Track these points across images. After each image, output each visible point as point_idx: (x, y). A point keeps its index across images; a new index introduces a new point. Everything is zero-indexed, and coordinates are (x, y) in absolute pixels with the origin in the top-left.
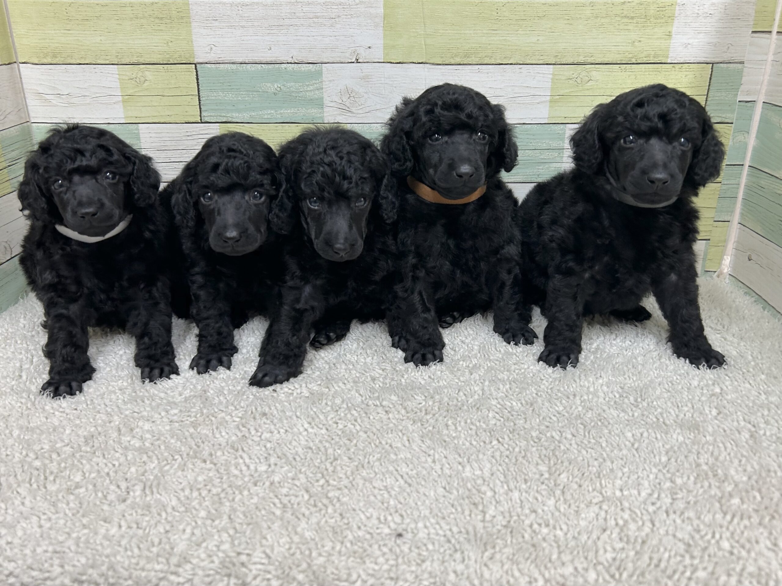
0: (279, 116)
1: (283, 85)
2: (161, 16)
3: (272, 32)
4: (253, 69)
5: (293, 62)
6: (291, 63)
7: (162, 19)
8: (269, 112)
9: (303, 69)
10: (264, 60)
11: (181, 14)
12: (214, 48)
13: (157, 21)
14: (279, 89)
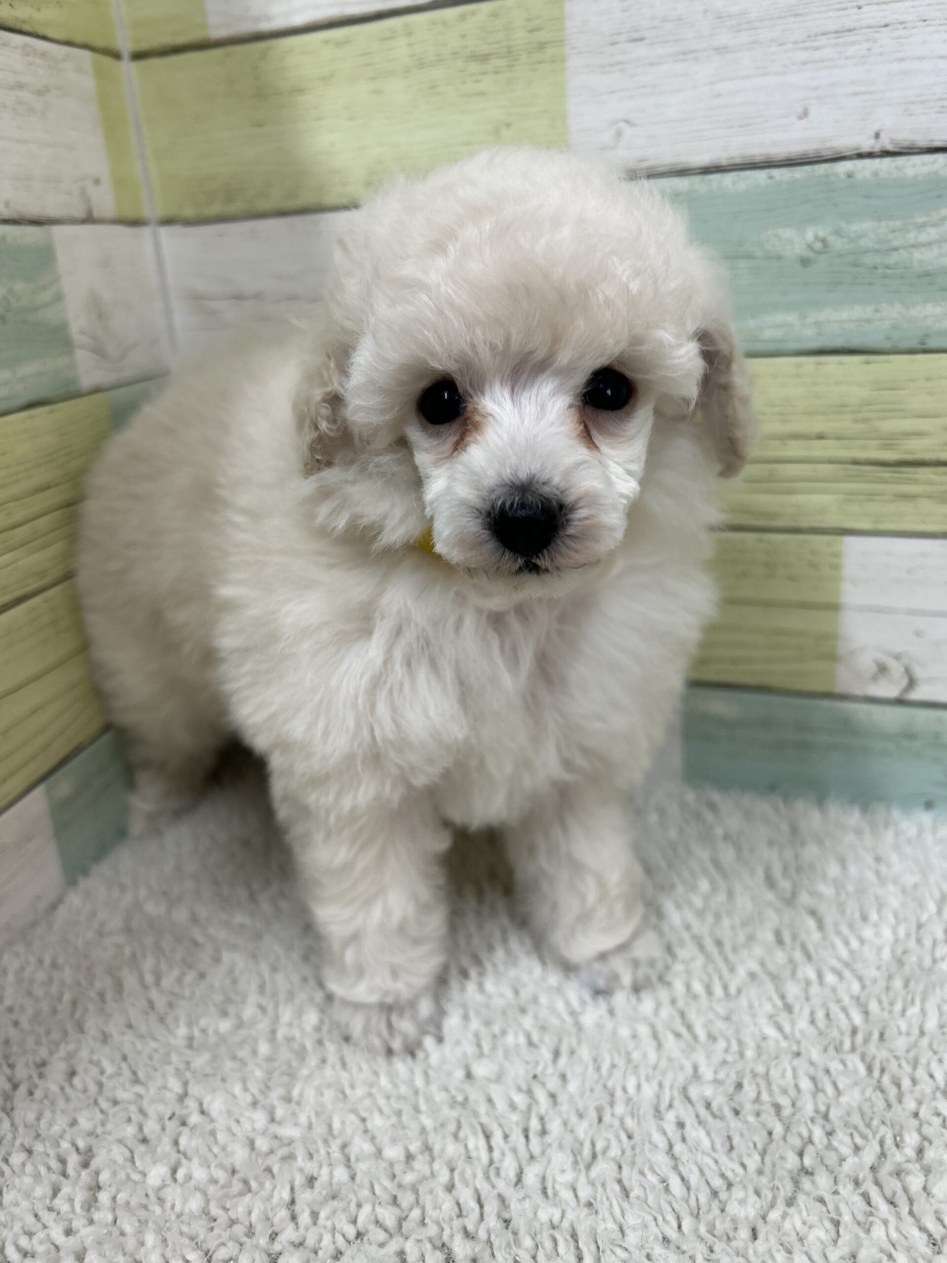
0: (810, 332)
1: (838, 233)
2: (483, 49)
3: (817, 55)
4: (742, 186)
5: (877, 148)
6: (870, 155)
7: (484, 58)
8: (780, 318)
9: (910, 172)
10: (779, 152)
11: (542, 36)
12: (628, 131)
13: (474, 67)
14: (818, 246)
